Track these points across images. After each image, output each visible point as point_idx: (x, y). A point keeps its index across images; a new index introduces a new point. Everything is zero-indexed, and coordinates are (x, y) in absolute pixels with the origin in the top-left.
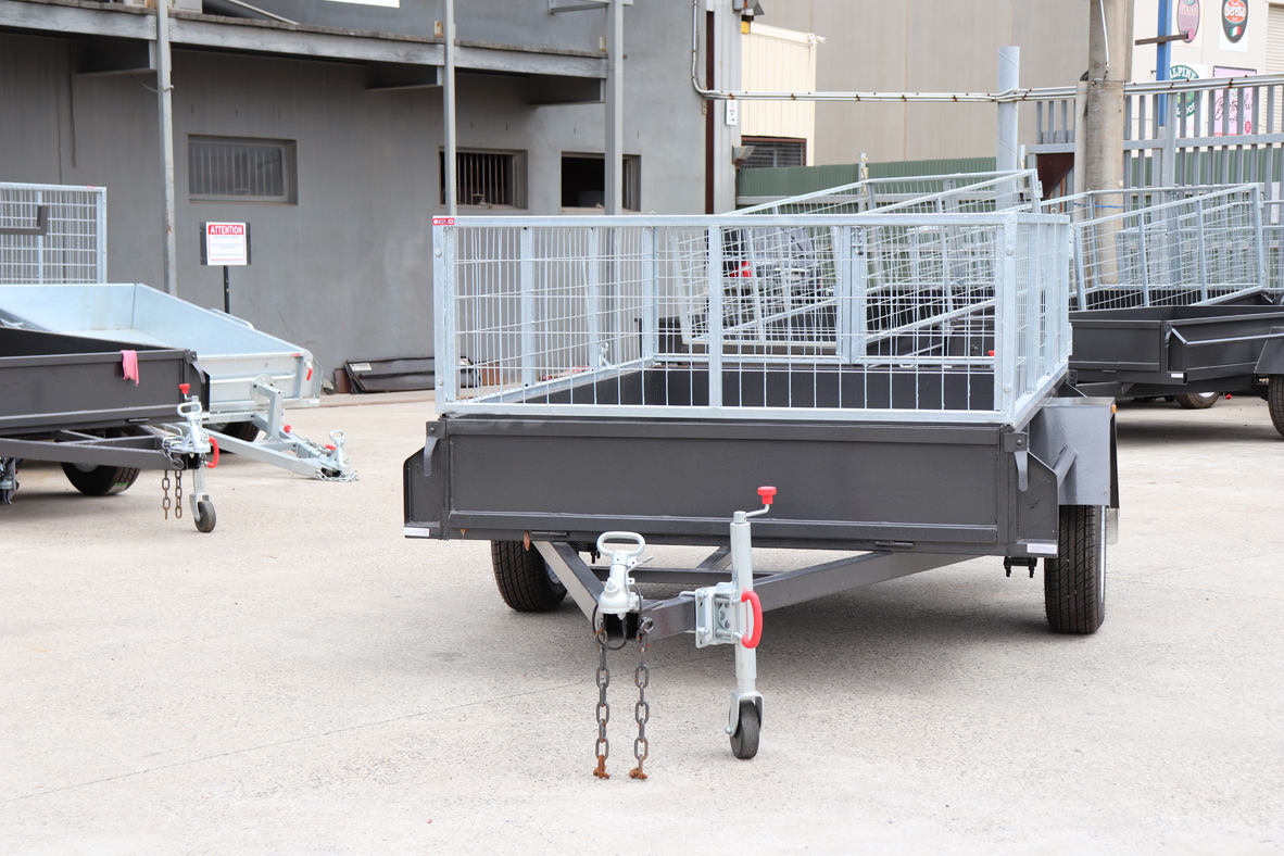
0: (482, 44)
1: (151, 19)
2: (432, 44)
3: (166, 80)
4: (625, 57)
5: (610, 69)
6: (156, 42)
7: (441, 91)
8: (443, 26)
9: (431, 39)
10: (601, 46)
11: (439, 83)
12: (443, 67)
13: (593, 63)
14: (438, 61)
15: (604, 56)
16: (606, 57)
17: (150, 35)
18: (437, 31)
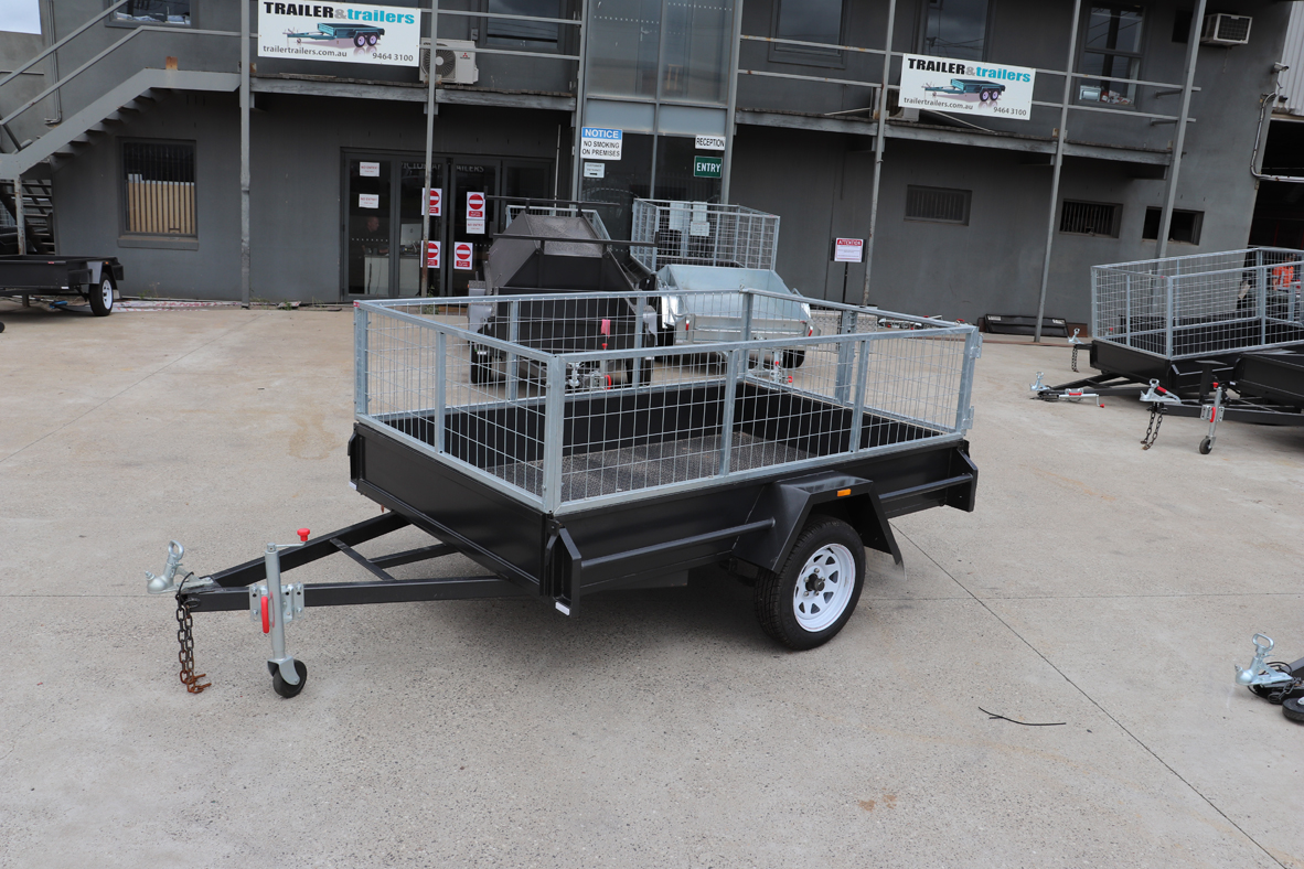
0: (1083, 142)
1: (875, 125)
2: (1049, 142)
3: (879, 157)
4: (1183, 153)
5: (1172, 160)
6: (877, 137)
7: (1052, 168)
8: (1058, 131)
9: (1048, 138)
10: (1169, 145)
11: (1052, 163)
12: (1056, 155)
13: (1161, 156)
14: (1053, 152)
15: (1171, 152)
16: (1171, 153)
17: (874, 133)
18: (1054, 134)
